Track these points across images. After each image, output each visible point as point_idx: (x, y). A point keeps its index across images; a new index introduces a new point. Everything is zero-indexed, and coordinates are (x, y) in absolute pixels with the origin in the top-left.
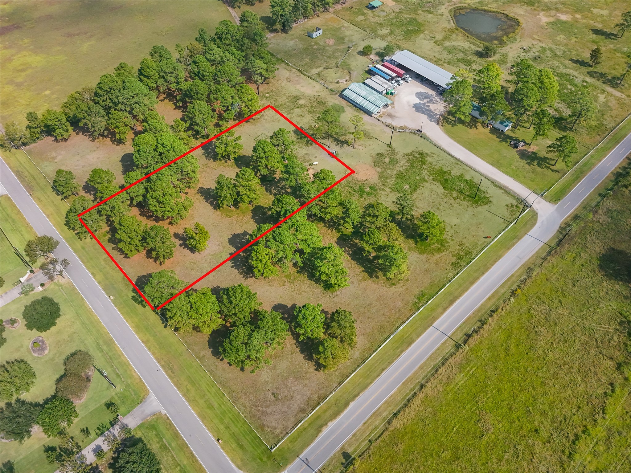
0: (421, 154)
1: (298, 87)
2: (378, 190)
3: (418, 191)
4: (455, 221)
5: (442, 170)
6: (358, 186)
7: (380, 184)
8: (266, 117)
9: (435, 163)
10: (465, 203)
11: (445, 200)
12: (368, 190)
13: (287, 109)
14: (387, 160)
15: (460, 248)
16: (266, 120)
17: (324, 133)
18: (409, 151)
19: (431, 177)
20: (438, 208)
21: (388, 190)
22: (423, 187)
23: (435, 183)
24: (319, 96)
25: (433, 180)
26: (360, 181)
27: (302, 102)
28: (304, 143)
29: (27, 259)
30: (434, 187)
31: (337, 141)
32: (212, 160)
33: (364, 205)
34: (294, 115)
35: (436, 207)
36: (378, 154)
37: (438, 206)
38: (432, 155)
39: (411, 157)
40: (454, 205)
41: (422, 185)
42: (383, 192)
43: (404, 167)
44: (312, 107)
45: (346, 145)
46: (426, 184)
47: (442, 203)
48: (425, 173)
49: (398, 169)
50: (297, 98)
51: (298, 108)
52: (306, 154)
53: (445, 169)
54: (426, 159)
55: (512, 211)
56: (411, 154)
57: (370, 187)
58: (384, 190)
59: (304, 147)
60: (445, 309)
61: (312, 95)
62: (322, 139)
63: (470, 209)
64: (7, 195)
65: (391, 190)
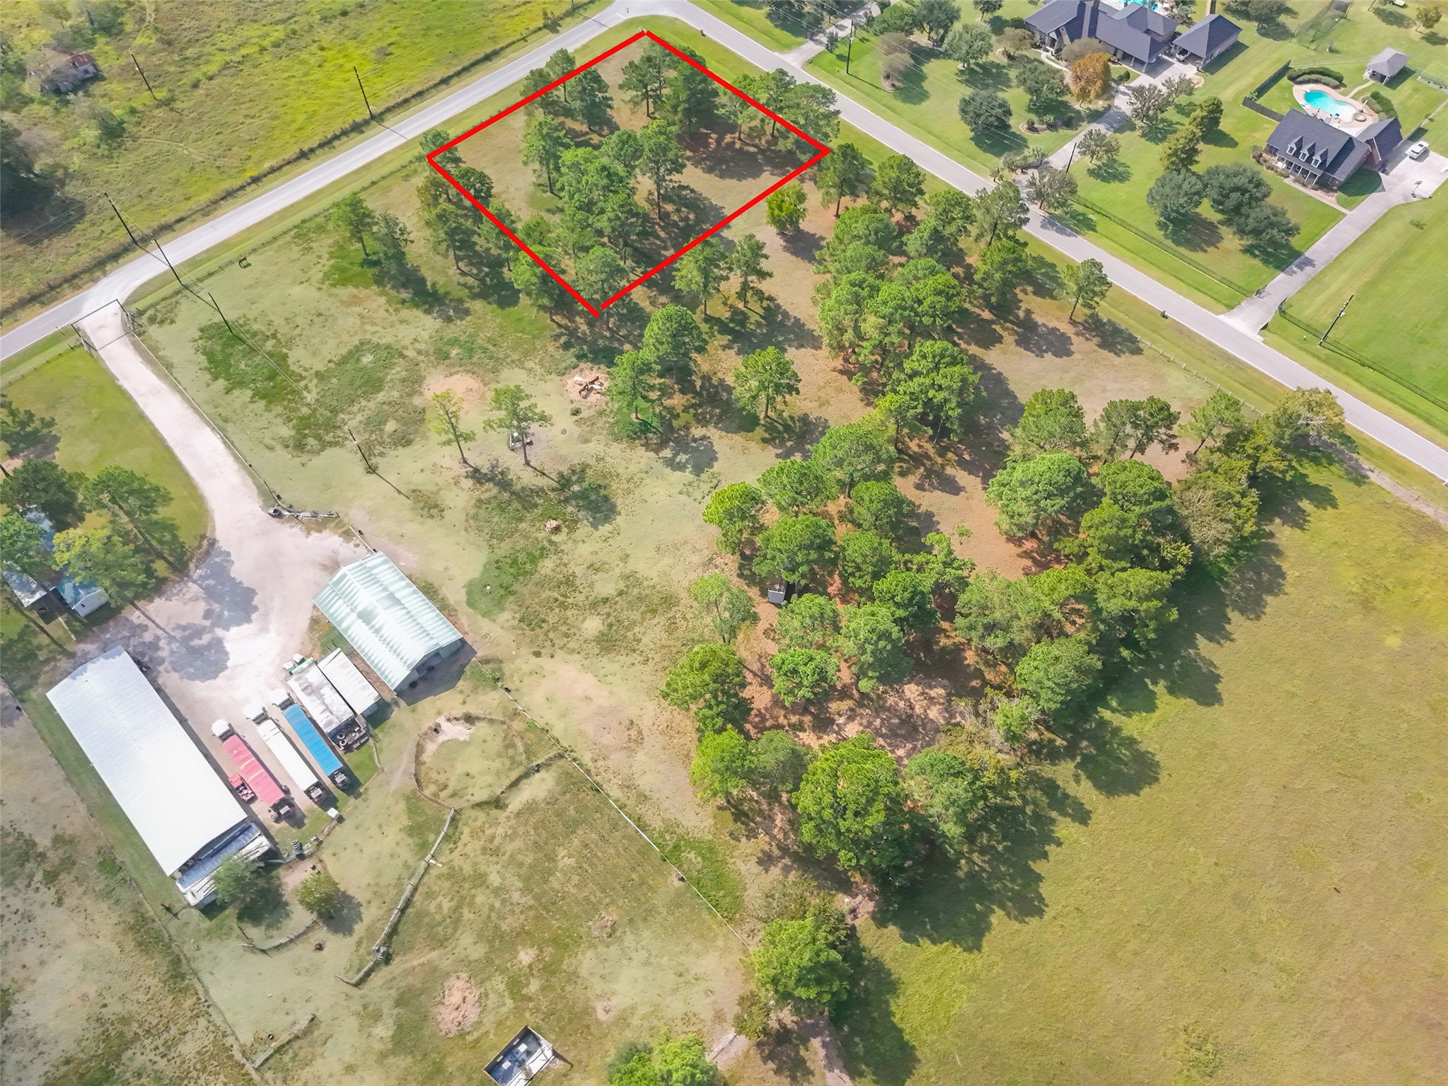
0: (300, 447)
1: (602, 698)
2: (431, 351)
3: (344, 351)
4: (297, 291)
5: (270, 402)
6: (475, 360)
7: (422, 365)
8: (695, 559)
9: (279, 420)
10: (255, 327)
11: (298, 331)
12: (454, 352)
13: (636, 591)
14: (391, 426)
15: (313, 245)
16: (694, 550)
17: (536, 506)
18: (329, 452)
19: (302, 384)
20: (320, 315)
21: (410, 353)
22: (330, 361)
23: (300, 371)
24: (538, 654)
25: (303, 378)
26: (468, 371)
27: (593, 625)
28: (589, 472)
29: (1080, 209)
30: (306, 362)
31: (504, 483)
32: (812, 417)
33: (469, 318)
34: (618, 571)
35: (322, 318)
36: (409, 443)
37: (316, 319)
38: (273, 443)
39: (329, 438)
40: (283, 322)
41: (332, 365)
42: (423, 346)
43: (355, 409)
44: (563, 606)
45: (484, 471)
46: (320, 366)
47: (306, 326)
48: (310, 397)
49: (372, 405)
50: (607, 643)
51: (605, 601)
52: (586, 441)
53: (262, 404)
54: (293, 433)
55: (171, 311)
56: (325, 445)
57: (447, 357)
58: (419, 352)
59: (592, 462)
60: (381, 158)
61: (560, 654)
62: (542, 490)
63: (251, 315)
64: (1218, 314)
65: (405, 352)
